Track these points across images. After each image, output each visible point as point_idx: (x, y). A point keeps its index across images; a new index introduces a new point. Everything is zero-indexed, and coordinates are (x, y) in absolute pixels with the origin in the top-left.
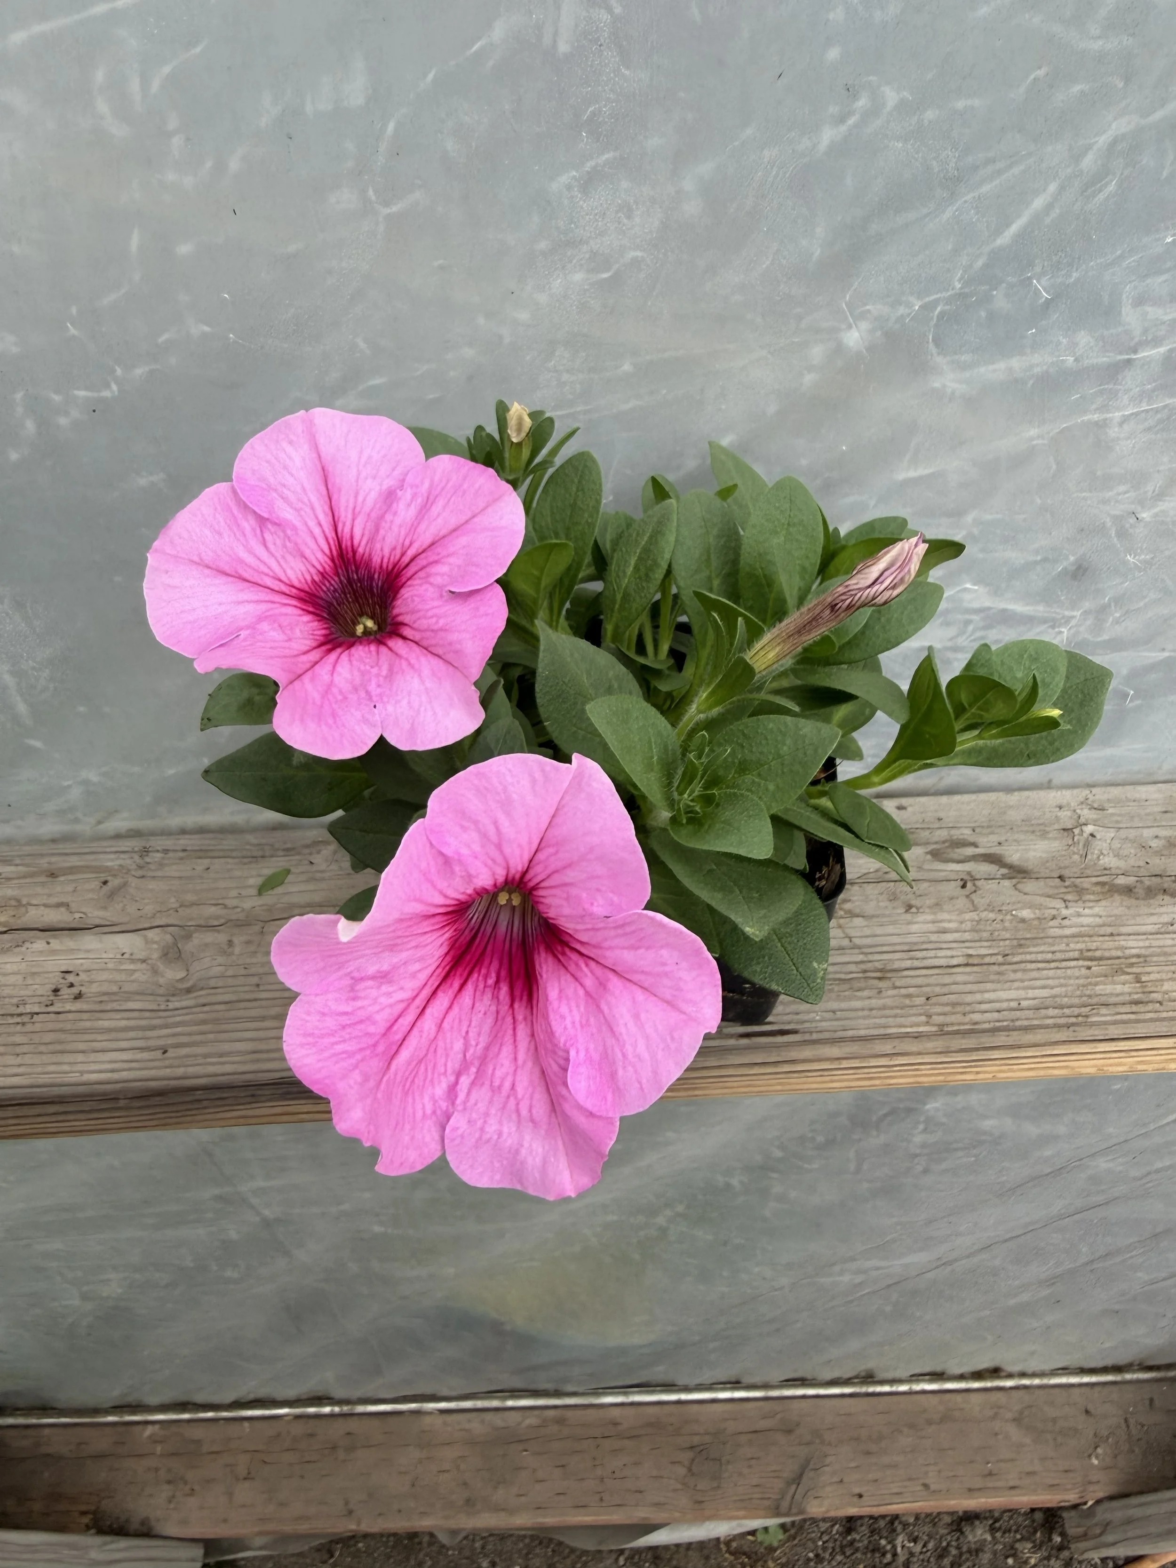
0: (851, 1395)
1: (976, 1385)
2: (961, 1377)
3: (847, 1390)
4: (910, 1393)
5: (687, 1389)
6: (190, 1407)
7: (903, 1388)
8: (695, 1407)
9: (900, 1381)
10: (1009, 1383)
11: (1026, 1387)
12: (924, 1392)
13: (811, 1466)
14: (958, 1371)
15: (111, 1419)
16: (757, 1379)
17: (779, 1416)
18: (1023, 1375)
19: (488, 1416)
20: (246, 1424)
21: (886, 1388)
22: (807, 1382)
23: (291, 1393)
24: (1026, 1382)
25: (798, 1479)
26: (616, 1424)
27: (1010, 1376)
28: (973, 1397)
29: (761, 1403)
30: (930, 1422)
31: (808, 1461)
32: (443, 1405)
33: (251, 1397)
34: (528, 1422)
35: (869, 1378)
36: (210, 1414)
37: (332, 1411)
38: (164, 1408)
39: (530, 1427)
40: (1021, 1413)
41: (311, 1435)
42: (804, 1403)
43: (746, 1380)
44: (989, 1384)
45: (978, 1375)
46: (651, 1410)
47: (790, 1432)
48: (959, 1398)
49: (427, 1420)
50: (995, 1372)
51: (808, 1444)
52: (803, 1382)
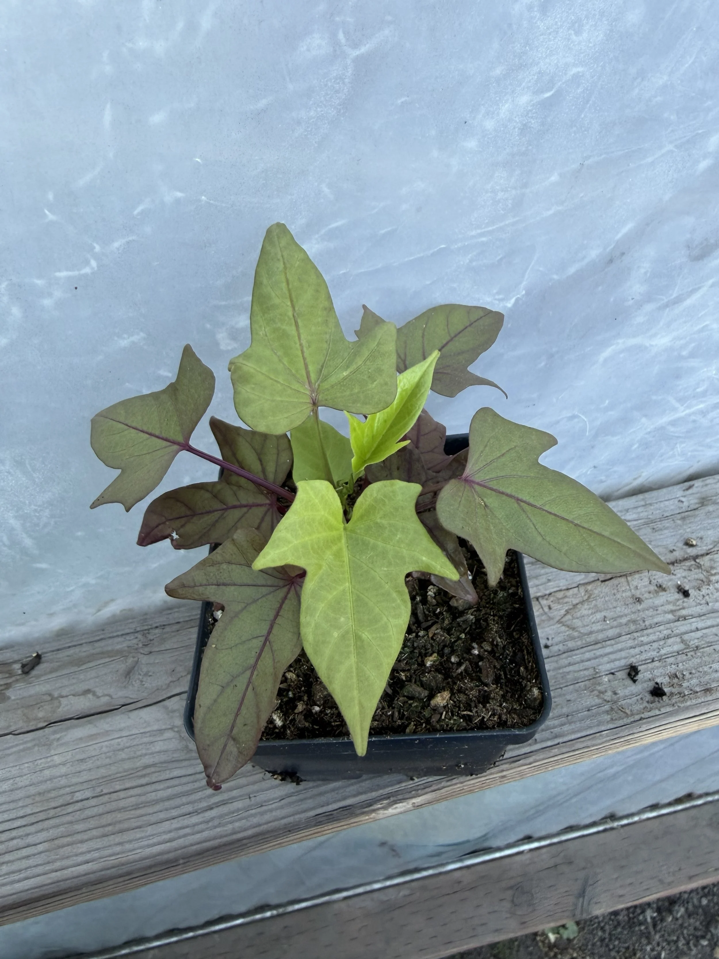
0: (605, 830)
1: (680, 807)
2: (670, 804)
3: (601, 828)
4: (641, 821)
5: (499, 849)
6: (176, 932)
7: (636, 819)
8: (507, 860)
9: (632, 815)
10: (700, 802)
11: (711, 802)
12: (649, 819)
13: (590, 882)
14: (666, 801)
15: (124, 952)
16: (543, 833)
17: (562, 855)
18: (707, 794)
19: (376, 895)
20: (216, 936)
21: (625, 822)
22: (574, 828)
23: (243, 909)
24: (710, 799)
25: (582, 894)
26: (460, 882)
27: (700, 797)
28: (678, 815)
29: (549, 848)
30: (657, 838)
31: (586, 881)
32: (345, 894)
33: (217, 917)
34: (402, 894)
35: (612, 817)
36: (191, 934)
37: (272, 914)
38: (158, 937)
39: (405, 896)
40: (711, 819)
41: (261, 934)
42: (576, 842)
43: (536, 835)
44: (688, 805)
45: (679, 801)
46: (478, 868)
47: (571, 863)
48: (671, 817)
49: (336, 906)
50: (689, 797)
51: (584, 869)
52: (571, 829)
